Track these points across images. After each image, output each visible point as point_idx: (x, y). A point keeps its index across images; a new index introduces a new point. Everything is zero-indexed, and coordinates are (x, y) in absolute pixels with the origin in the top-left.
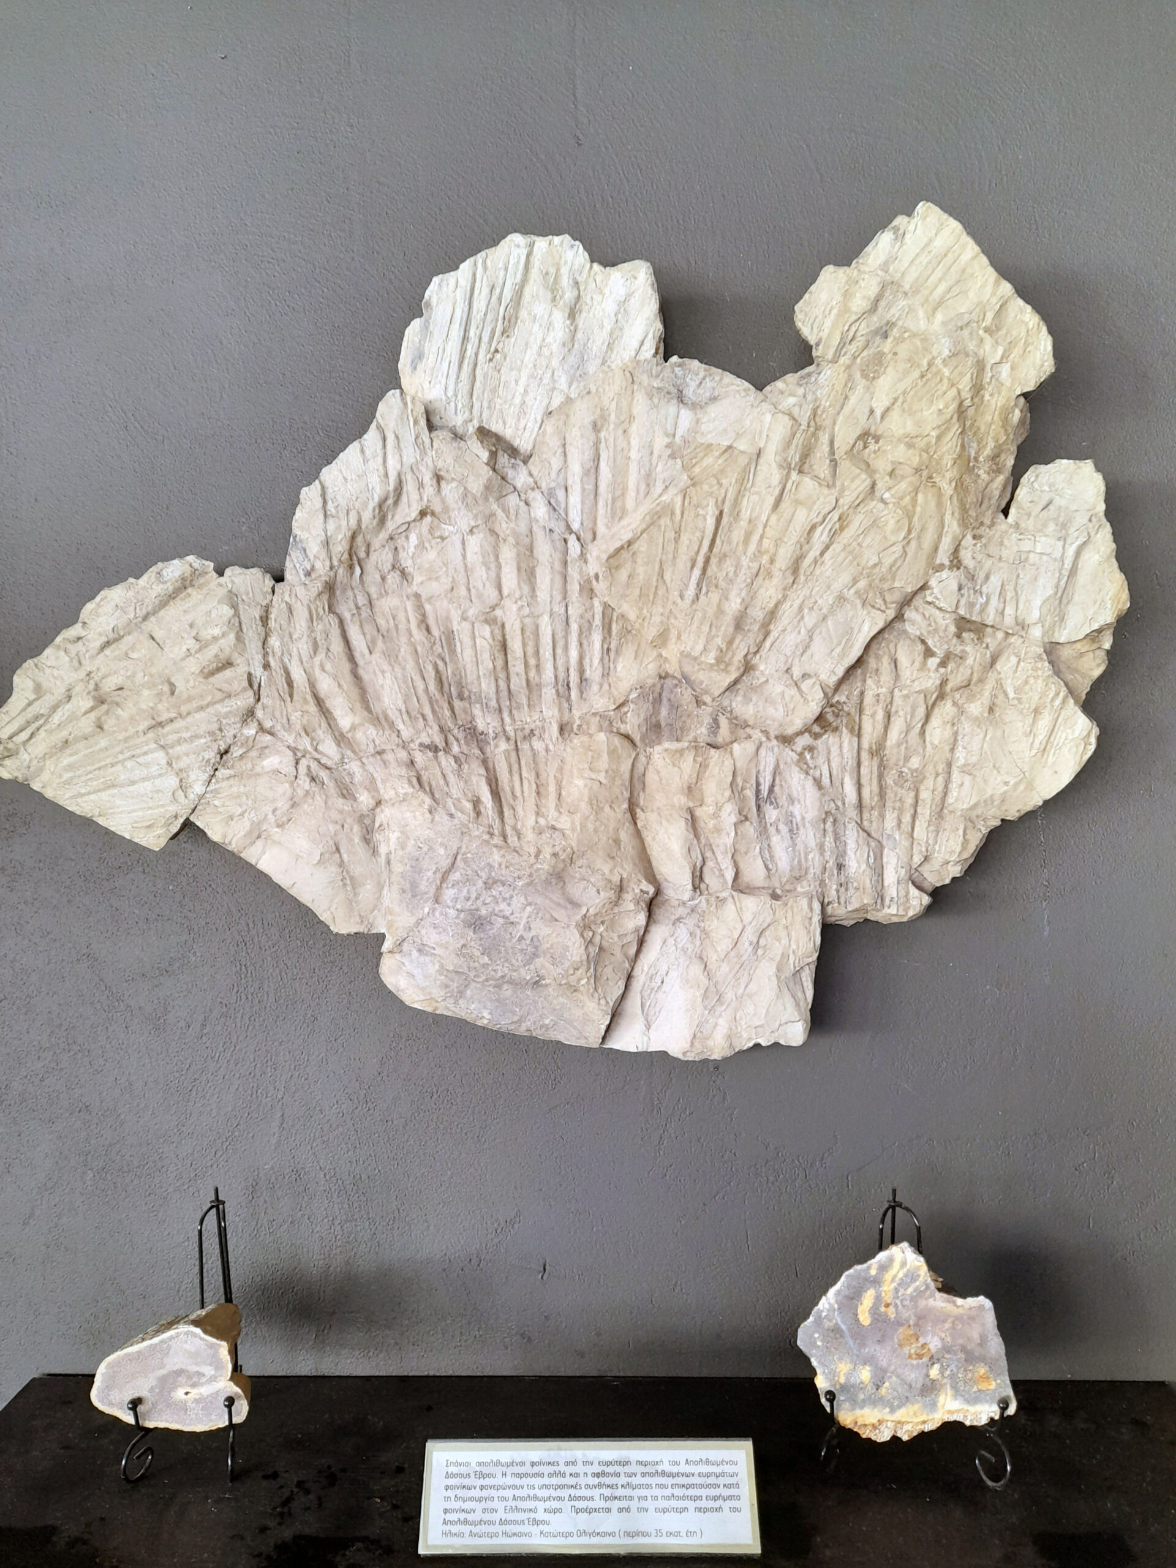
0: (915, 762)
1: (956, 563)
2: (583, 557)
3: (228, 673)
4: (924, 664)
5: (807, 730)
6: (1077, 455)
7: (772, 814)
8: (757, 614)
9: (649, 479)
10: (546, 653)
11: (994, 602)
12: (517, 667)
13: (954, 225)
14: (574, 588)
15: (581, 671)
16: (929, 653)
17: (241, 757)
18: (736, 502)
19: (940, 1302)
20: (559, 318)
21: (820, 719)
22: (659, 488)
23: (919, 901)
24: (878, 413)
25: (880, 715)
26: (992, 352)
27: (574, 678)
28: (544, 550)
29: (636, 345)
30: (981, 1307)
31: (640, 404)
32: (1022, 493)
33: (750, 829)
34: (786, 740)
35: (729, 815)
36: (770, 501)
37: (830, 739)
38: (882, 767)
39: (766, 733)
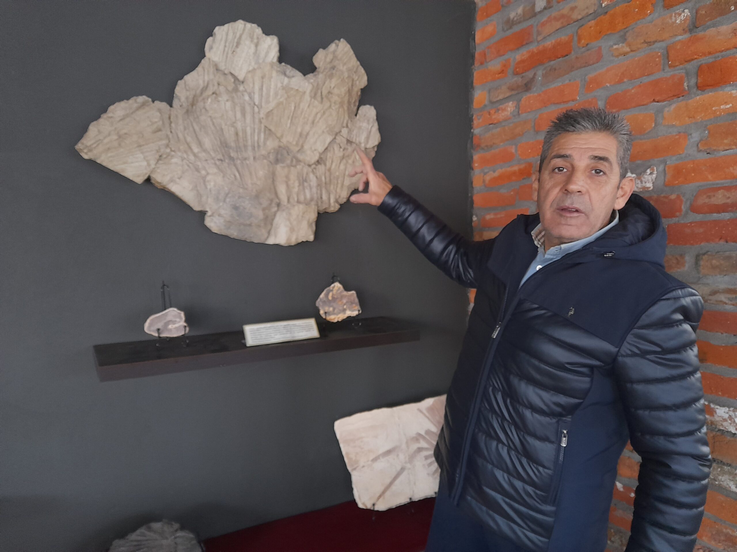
0: (337, 174)
1: (347, 126)
2: (259, 112)
3: (160, 133)
4: (340, 150)
5: (315, 163)
6: (371, 104)
7: (306, 184)
8: (305, 133)
9: (276, 94)
10: (249, 137)
11: (355, 137)
12: (241, 140)
13: (349, 46)
14: (257, 121)
15: (258, 143)
16: (341, 147)
17: (165, 158)
18: (299, 105)
19: (345, 293)
20: (253, 47)
21: (318, 161)
22: (279, 97)
23: (338, 207)
24: (332, 87)
25: (331, 162)
26: (356, 78)
27: (256, 145)
28: (248, 109)
29: (272, 57)
30: (353, 293)
31: (274, 74)
32: (360, 112)
33: (301, 188)
34: (310, 166)
35: (297, 184)
36: (307, 105)
37: (319, 166)
38: (330, 174)
39: (305, 163)
